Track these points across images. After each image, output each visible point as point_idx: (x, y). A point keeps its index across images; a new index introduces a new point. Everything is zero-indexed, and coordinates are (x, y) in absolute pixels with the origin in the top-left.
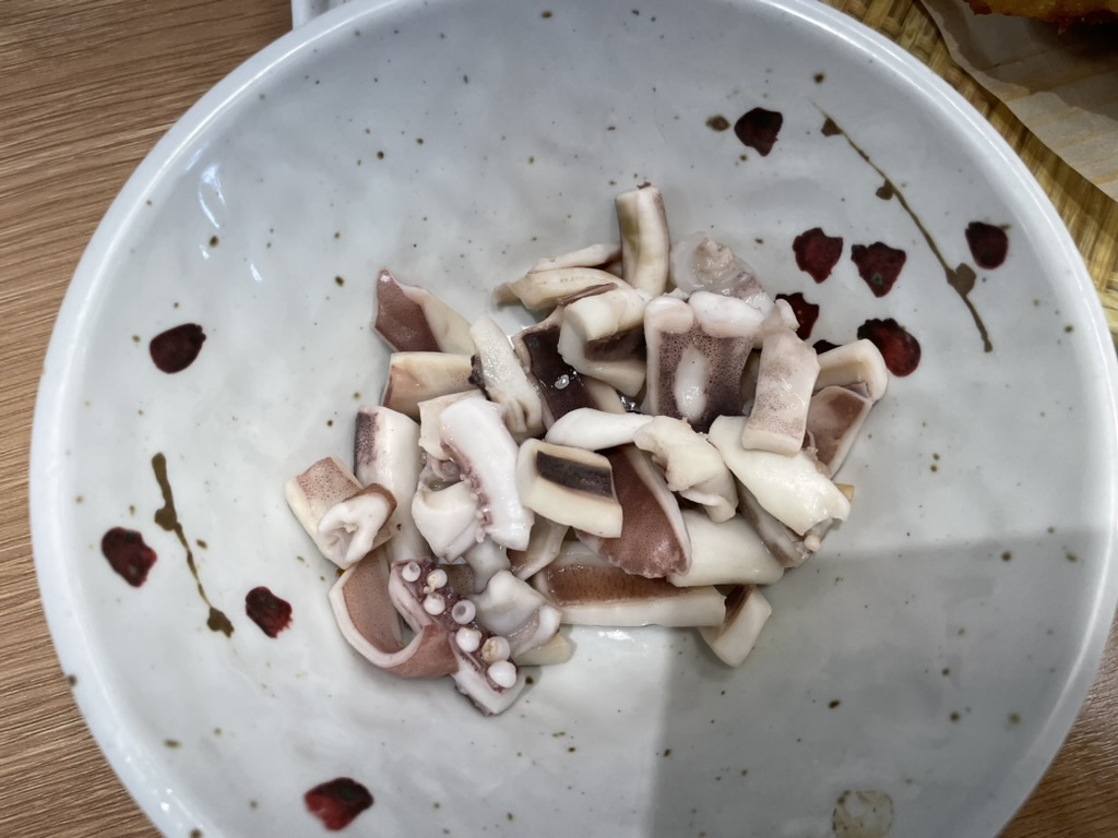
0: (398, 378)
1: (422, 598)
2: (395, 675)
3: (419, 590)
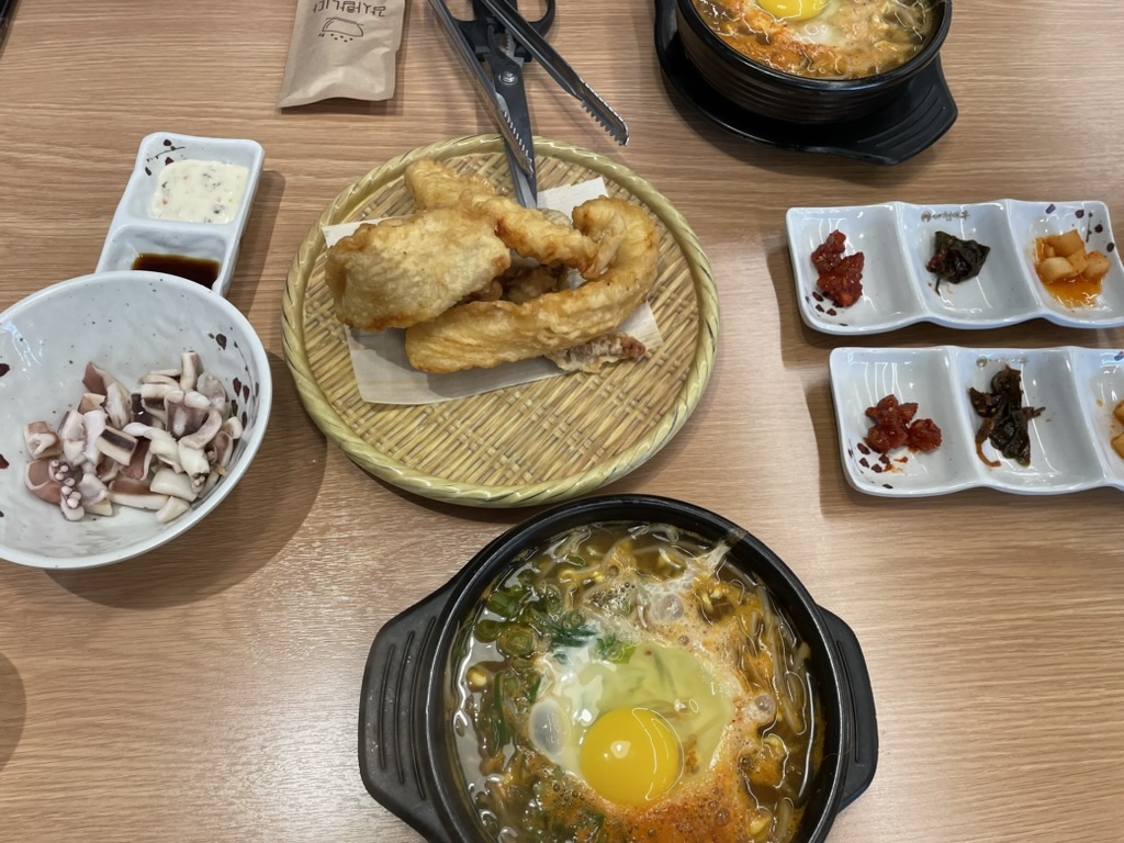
0: (84, 401)
1: (55, 473)
2: (34, 494)
3: (57, 469)
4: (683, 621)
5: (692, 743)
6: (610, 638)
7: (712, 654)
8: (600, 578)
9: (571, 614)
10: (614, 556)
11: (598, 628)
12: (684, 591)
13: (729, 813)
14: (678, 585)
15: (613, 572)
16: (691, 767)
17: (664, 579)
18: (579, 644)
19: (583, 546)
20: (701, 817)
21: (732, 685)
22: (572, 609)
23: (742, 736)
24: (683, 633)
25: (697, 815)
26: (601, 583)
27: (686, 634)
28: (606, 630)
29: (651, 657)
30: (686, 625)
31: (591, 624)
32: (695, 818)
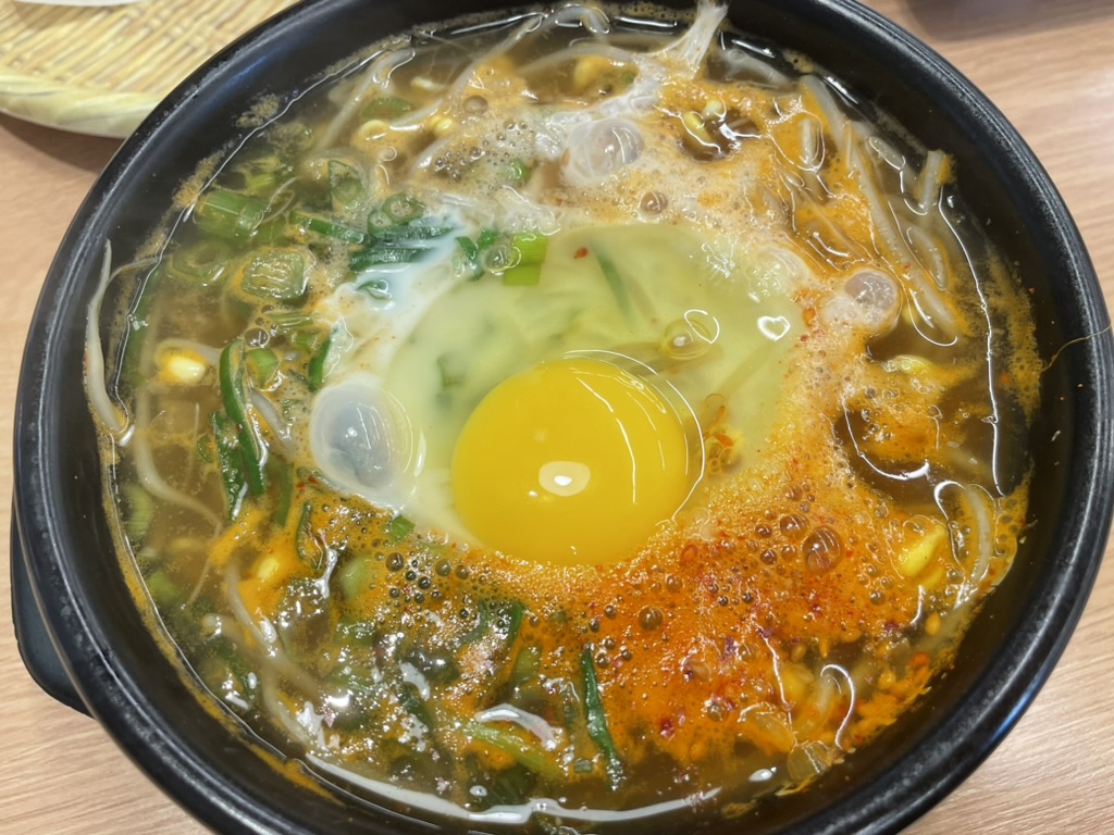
4: (648, 163)
5: (716, 411)
6: (485, 234)
7: (726, 221)
8: (446, 125)
9: (389, 201)
10: (474, 80)
11: (456, 218)
12: (640, 114)
13: (838, 539)
14: (624, 106)
15: (474, 106)
16: (723, 461)
17: (592, 101)
18: (415, 256)
19: (403, 75)
20: (769, 560)
21: (786, 268)
22: (390, 193)
23: (832, 366)
24: (649, 188)
25: (756, 557)
26: (449, 135)
27: (659, 187)
28: (476, 222)
29: (590, 262)
30: (657, 172)
31: (435, 214)
32: (754, 565)
